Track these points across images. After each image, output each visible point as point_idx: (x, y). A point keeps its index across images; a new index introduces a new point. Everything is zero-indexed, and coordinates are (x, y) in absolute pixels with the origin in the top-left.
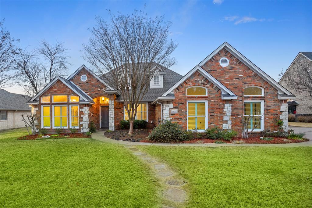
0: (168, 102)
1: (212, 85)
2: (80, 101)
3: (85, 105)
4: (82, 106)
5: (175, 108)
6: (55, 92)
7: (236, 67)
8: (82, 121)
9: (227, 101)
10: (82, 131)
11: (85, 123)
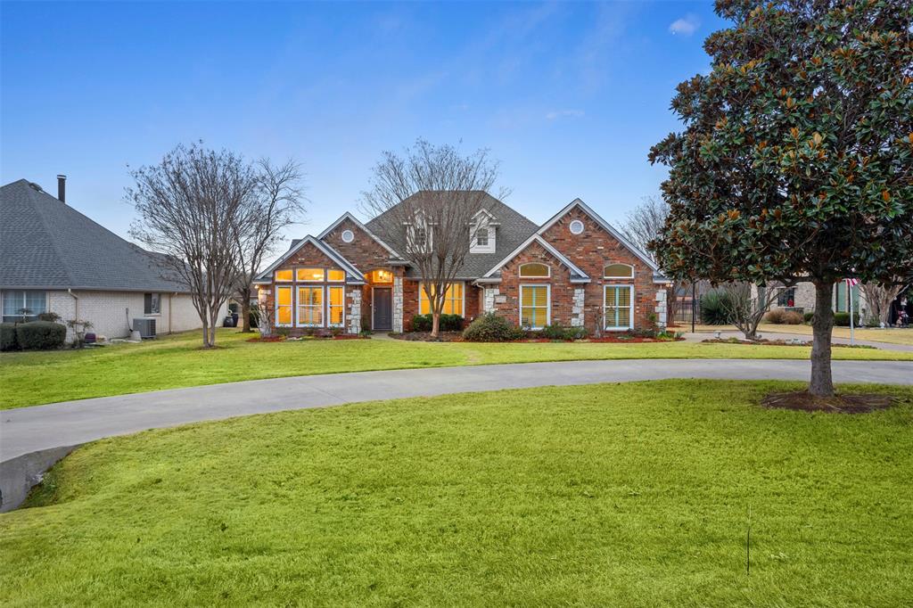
0: (492, 285)
1: (557, 261)
2: (347, 279)
3: (356, 287)
4: (349, 288)
5: (501, 294)
6: (302, 263)
7: (594, 235)
8: (350, 314)
9: (577, 286)
10: (349, 331)
11: (355, 317)
